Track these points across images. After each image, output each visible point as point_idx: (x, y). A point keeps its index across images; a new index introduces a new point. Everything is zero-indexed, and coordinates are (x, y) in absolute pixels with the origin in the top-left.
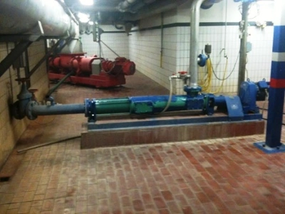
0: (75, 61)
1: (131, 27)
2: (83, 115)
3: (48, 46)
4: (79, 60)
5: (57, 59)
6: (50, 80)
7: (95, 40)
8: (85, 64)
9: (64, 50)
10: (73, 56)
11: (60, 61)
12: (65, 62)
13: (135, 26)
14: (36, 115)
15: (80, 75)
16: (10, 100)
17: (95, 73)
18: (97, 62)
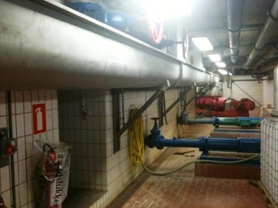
0: (214, 101)
1: (262, 77)
2: (212, 125)
3: (197, 91)
4: (217, 100)
5: (202, 100)
6: (197, 113)
7: (228, 87)
8: (221, 102)
9: (208, 93)
10: (213, 97)
11: (204, 101)
12: (208, 101)
13: (265, 75)
14: (190, 123)
15: (217, 111)
16: (177, 115)
17: (227, 109)
18: (229, 102)
